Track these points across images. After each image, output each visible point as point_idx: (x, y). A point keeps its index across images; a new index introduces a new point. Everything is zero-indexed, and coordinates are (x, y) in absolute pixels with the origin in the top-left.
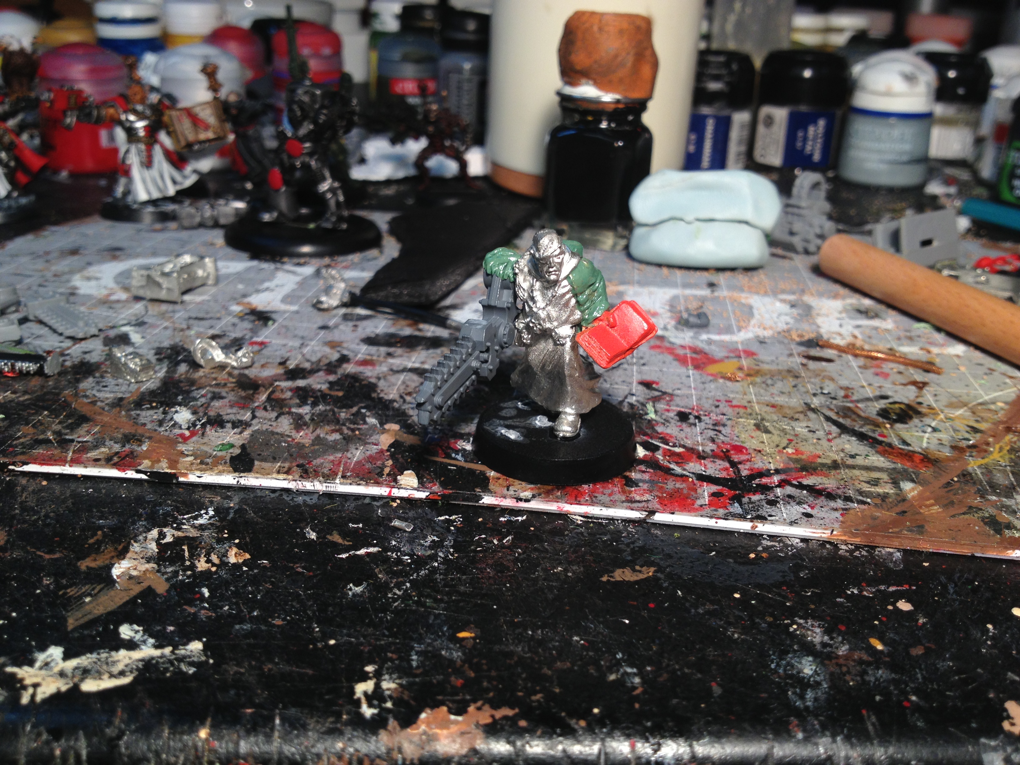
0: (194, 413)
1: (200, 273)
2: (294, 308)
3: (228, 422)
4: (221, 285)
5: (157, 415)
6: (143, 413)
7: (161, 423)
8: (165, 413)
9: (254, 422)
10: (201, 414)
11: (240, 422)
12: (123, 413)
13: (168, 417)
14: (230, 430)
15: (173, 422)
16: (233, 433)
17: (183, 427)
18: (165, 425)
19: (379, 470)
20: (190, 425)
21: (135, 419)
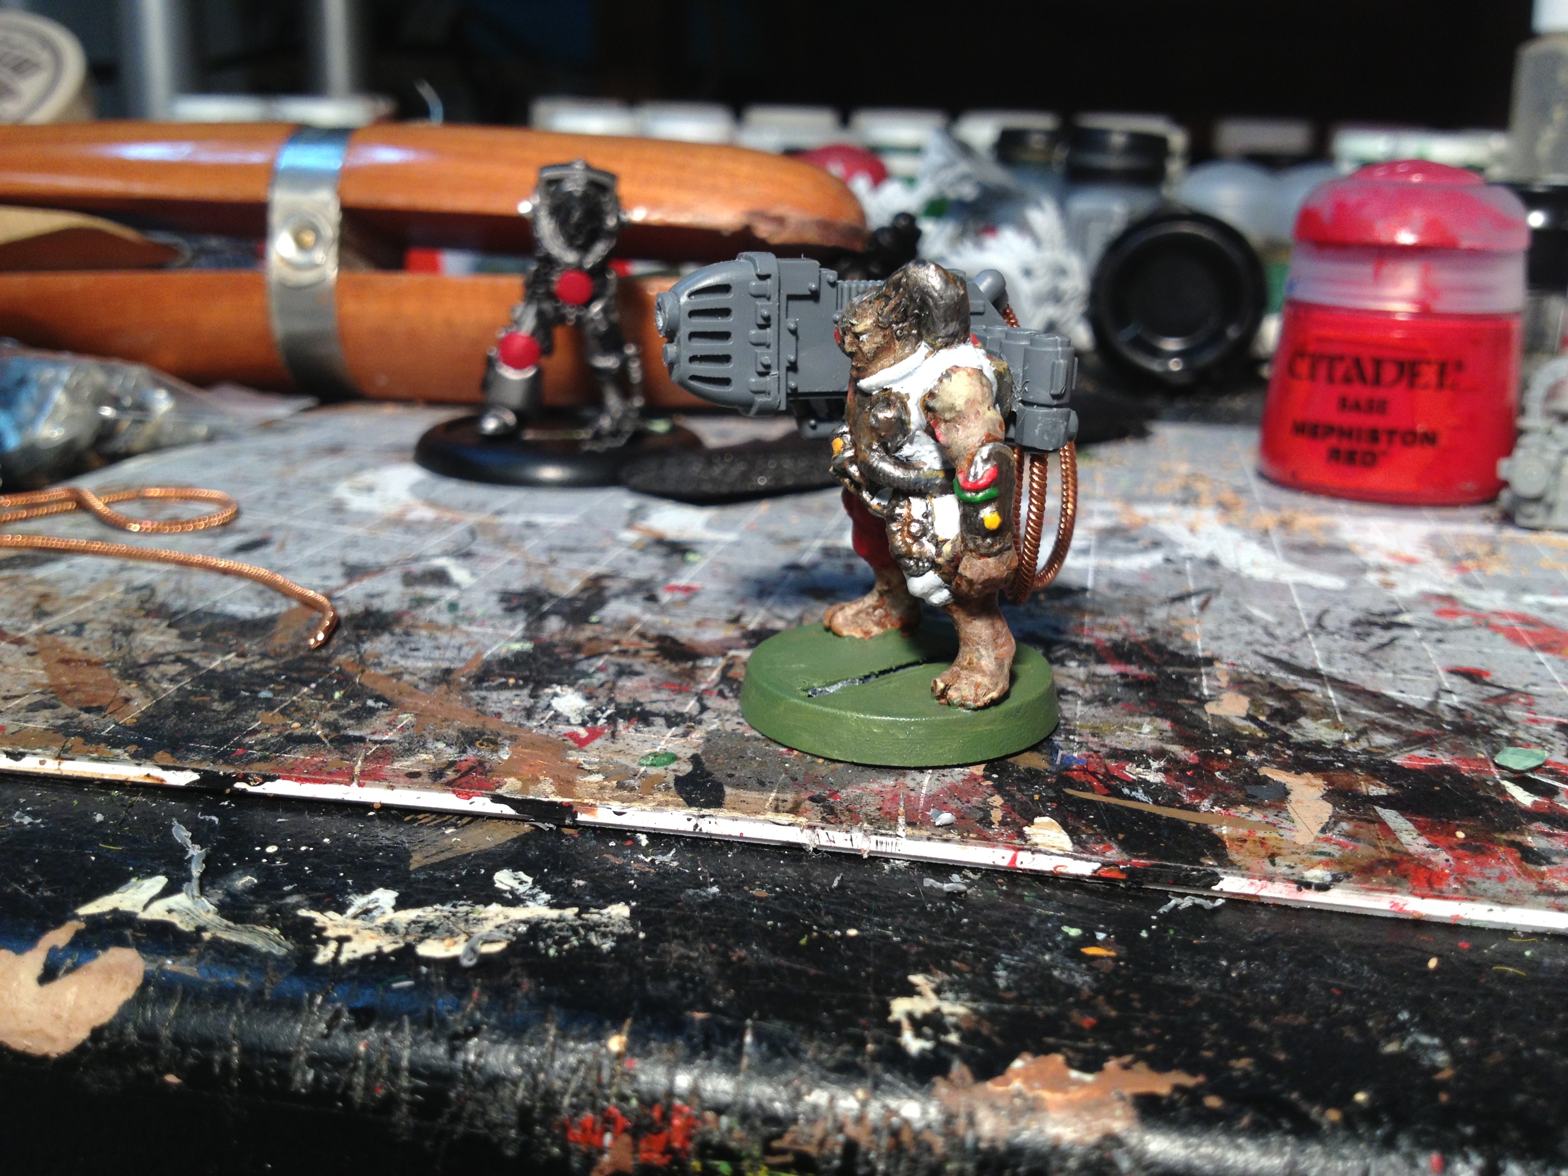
0: (590, 697)
2: (733, 537)
3: (657, 715)
5: (521, 699)
6: (494, 695)
8: (534, 695)
9: (706, 716)
10: (603, 699)
11: (680, 714)
12: (455, 695)
13: (542, 703)
14: (664, 730)
15: (552, 713)
16: (669, 734)
17: (572, 721)
18: (537, 717)
19: (980, 814)
20: (586, 718)
21: (478, 704)
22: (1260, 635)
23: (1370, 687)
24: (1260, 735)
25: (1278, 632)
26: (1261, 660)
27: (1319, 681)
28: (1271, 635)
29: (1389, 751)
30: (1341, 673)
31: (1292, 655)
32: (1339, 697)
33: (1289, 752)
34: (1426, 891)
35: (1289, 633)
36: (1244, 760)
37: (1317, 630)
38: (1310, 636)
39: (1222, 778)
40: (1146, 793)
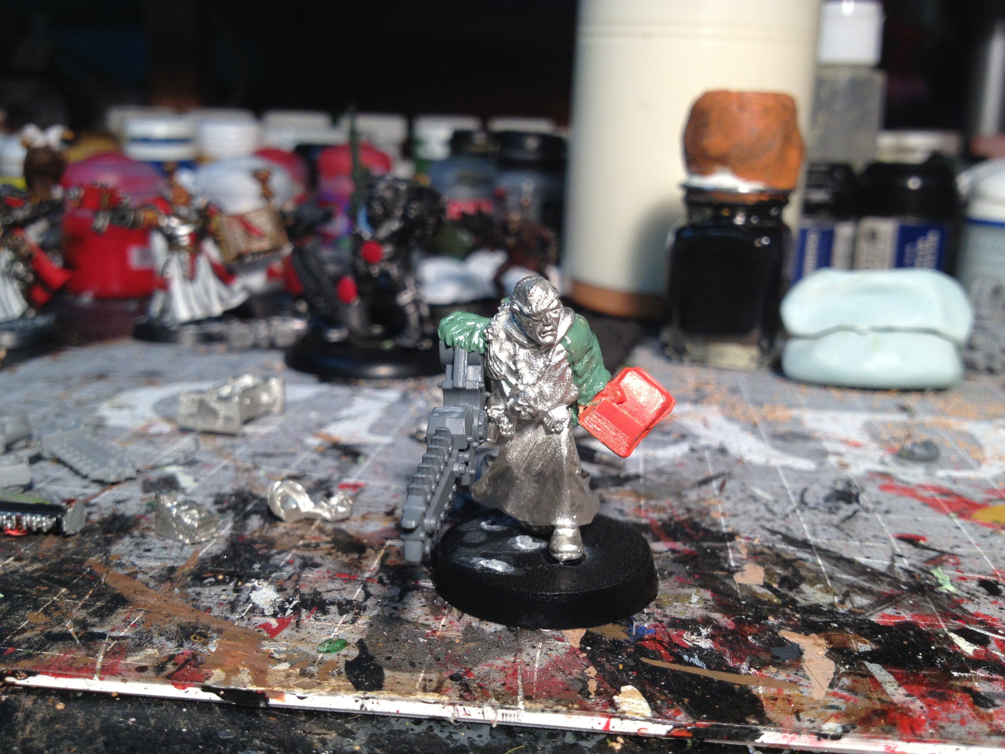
0: (280, 590)
1: (265, 398)
2: (386, 440)
3: (332, 603)
4: (290, 414)
5: (226, 593)
6: (206, 591)
7: (233, 606)
8: (237, 590)
9: (369, 603)
10: (290, 591)
11: (349, 602)
12: (176, 590)
13: (243, 597)
14: (337, 617)
15: (251, 605)
16: (341, 622)
17: (266, 613)
18: (239, 610)
19: (580, 686)
20: (277, 609)
21: (194, 600)
22: (763, 511)
23: (846, 555)
24: (775, 601)
25: (776, 508)
26: (767, 534)
27: (809, 550)
28: (771, 511)
29: (867, 611)
30: (823, 543)
31: (788, 529)
32: (826, 564)
33: (798, 616)
34: (911, 737)
35: (784, 509)
36: (767, 625)
37: (802, 506)
38: (798, 512)
39: (754, 642)
40: (700, 658)
